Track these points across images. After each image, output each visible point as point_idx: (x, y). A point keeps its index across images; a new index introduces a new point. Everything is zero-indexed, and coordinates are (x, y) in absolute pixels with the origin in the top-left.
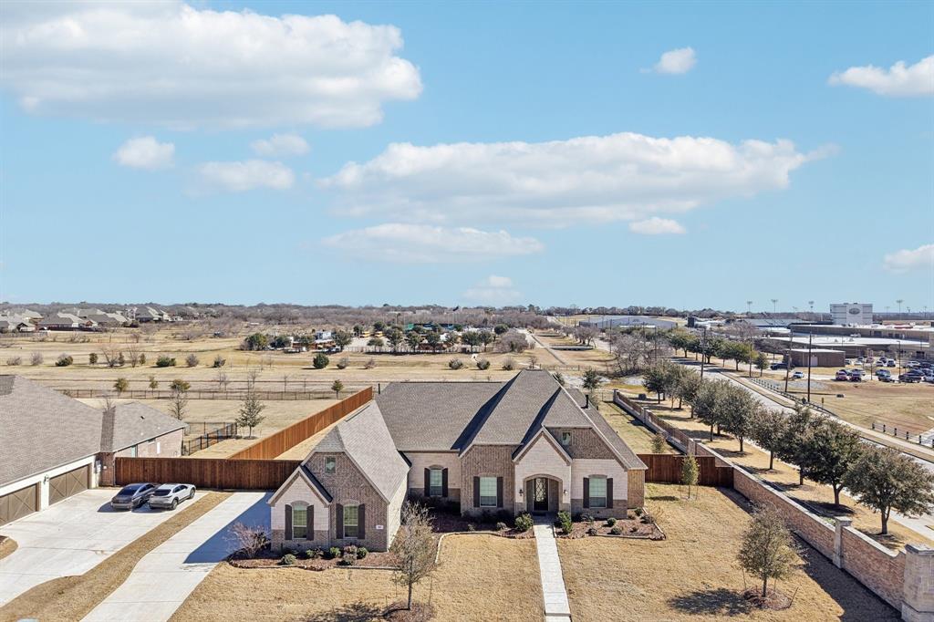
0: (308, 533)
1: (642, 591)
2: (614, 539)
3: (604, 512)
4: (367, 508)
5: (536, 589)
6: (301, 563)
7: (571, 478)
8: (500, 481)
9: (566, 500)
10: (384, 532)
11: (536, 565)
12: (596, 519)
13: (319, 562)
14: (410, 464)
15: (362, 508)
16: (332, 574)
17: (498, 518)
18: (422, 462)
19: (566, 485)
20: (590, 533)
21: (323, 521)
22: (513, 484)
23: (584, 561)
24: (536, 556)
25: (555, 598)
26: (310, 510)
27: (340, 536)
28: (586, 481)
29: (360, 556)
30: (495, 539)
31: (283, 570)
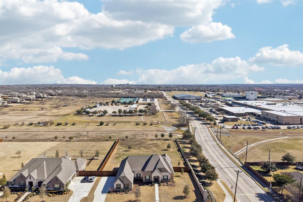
0: (120, 188)
1: (169, 196)
2: (168, 186)
3: (166, 181)
4: (129, 184)
5: (155, 197)
6: (120, 193)
7: (161, 176)
8: (149, 176)
9: (160, 180)
10: (132, 187)
11: (155, 192)
12: (165, 182)
13: (122, 193)
14: (134, 173)
15: (128, 184)
16: (125, 195)
17: (149, 183)
18: (136, 173)
19: (160, 177)
20: (164, 185)
21: (122, 186)
22: (151, 177)
23: (162, 191)
24: (155, 190)
25: (157, 198)
26: (120, 185)
27: (125, 188)
28: (164, 176)
29: (128, 192)
30: (149, 187)
31: (117, 194)
